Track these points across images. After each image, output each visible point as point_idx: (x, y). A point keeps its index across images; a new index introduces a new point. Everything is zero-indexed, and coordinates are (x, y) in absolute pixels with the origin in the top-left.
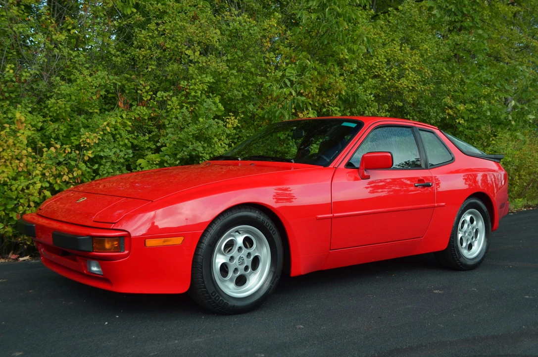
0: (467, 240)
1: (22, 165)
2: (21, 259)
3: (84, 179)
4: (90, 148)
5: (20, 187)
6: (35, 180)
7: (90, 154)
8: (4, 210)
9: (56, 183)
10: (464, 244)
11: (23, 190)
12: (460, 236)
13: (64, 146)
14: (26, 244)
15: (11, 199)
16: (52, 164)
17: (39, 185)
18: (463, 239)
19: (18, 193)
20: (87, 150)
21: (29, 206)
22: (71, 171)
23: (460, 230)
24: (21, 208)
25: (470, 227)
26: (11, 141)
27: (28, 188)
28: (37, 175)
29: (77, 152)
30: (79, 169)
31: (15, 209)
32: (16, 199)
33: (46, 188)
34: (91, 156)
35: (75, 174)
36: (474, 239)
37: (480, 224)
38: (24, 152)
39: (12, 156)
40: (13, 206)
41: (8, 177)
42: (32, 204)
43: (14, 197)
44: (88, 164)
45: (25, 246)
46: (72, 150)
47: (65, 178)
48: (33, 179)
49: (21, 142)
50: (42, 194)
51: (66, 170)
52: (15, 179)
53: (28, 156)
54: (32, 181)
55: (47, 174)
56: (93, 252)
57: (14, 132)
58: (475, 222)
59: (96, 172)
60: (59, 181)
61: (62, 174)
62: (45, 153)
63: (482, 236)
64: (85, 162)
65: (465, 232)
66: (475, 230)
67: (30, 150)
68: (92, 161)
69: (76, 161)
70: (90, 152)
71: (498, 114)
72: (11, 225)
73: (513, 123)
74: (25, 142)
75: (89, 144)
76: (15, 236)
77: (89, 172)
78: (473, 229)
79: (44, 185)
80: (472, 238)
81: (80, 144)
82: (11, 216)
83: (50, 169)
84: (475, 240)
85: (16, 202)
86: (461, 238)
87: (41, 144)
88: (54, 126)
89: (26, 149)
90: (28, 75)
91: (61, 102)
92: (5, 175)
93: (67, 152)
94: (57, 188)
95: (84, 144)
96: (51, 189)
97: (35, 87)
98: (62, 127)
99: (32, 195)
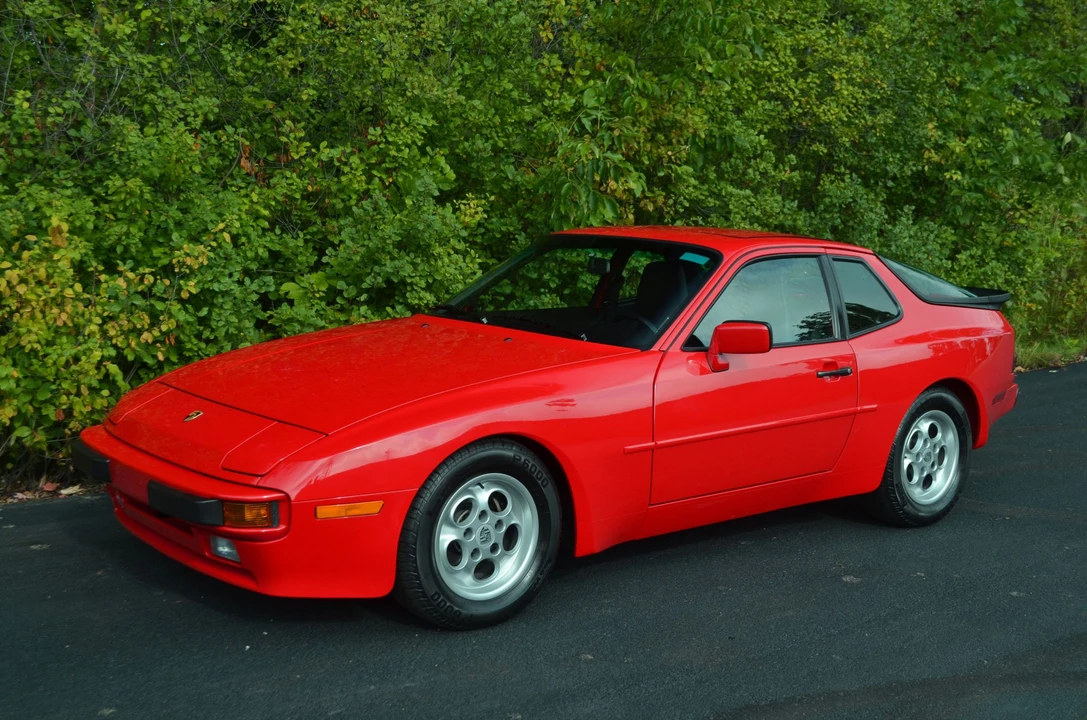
0: (922, 470)
1: (64, 317)
2: (64, 492)
3: (182, 337)
4: (192, 274)
5: (63, 360)
6: (90, 345)
7: (191, 287)
8: (31, 403)
9: (129, 345)
10: (916, 478)
11: (67, 365)
12: (906, 463)
13: (141, 270)
15: (45, 380)
16: (120, 311)
17: (97, 355)
18: (915, 468)
19: (58, 370)
20: (186, 277)
21: (78, 394)
22: (155, 321)
23: (907, 452)
24: (64, 398)
25: (929, 445)
26: (42, 270)
27: (77, 359)
28: (92, 334)
29: (167, 282)
30: (171, 316)
31: (53, 401)
32: (54, 383)
33: (110, 359)
34: (194, 291)
35: (164, 328)
36: (936, 467)
37: (949, 438)
38: (69, 292)
39: (45, 301)
40: (49, 394)
41: (39, 342)
42: (84, 390)
43: (51, 379)
44: (189, 306)
45: (72, 468)
46: (156, 280)
47: (146, 337)
48: (85, 342)
49: (63, 273)
50: (103, 369)
51: (147, 320)
52: (50, 343)
53: (77, 298)
54: (84, 346)
55: (112, 333)
56: (224, 525)
57: (48, 252)
58: (939, 435)
59: (205, 322)
60: (133, 344)
61: (140, 327)
62: (104, 285)
63: (952, 461)
64: (181, 301)
65: (918, 455)
66: (938, 450)
67: (78, 287)
68: (196, 301)
69: (163, 300)
70: (192, 283)
71: (1035, 159)
72: (44, 430)
73: (1066, 180)
74: (70, 273)
75: (189, 267)
76: (52, 449)
77: (190, 323)
78: (935, 447)
79: (106, 353)
80: (933, 465)
81: (172, 266)
82: (44, 413)
83: (117, 321)
84: (939, 469)
85: (53, 387)
86: (910, 466)
87: (94, 265)
88: (118, 229)
89: (72, 287)
90: (60, 110)
91: (134, 184)
92: (33, 337)
93: (146, 282)
94: (131, 358)
95: (181, 267)
96: (120, 359)
97: (72, 133)
98: (133, 230)
99: (86, 373)
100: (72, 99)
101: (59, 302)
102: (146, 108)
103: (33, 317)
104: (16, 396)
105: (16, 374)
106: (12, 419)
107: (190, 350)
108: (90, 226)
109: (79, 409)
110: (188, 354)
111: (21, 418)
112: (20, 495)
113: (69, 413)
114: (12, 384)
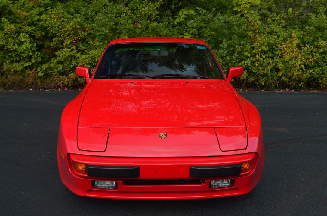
1: (293, 55)
2: (290, 91)
3: (318, 61)
4: (322, 47)
5: (292, 63)
6: (298, 61)
7: (322, 50)
8: (285, 72)
9: (306, 62)
11: (293, 64)
13: (311, 46)
14: (293, 86)
15: (288, 68)
16: (305, 54)
17: (299, 63)
19: (291, 65)
20: (321, 48)
21: (295, 71)
22: (313, 57)
24: (292, 71)
26: (290, 45)
27: (295, 64)
28: (299, 59)
29: (317, 49)
30: (317, 56)
31: (290, 72)
32: (290, 68)
33: (302, 64)
34: (322, 51)
35: (315, 59)
38: (295, 50)
39: (290, 51)
40: (289, 71)
41: (288, 60)
42: (296, 70)
43: (290, 67)
44: (321, 54)
45: (292, 86)
47: (310, 60)
48: (297, 60)
49: (294, 46)
50: (300, 66)
51: (311, 57)
52: (290, 60)
53: (296, 51)
54: (297, 61)
55: (303, 59)
57: (292, 41)
59: (324, 58)
60: (307, 61)
61: (309, 58)
62: (303, 49)
64: (319, 53)
67: (297, 49)
69: (315, 53)
70: (322, 49)
72: (288, 78)
74: (295, 46)
75: (322, 46)
76: (289, 82)
77: (320, 58)
79: (301, 63)
81: (318, 46)
82: (288, 74)
83: (304, 56)
85: (290, 69)
87: (301, 45)
88: (307, 37)
89: (296, 49)
90: (298, 12)
91: (311, 28)
92: (287, 58)
93: (312, 49)
94: (307, 64)
95: (320, 46)
96: (304, 64)
97: (300, 17)
98: (311, 38)
99: (297, 66)
100: (301, 10)
101: (293, 52)
102: (318, 11)
103: (287, 55)
104: (283, 71)
105: (282, 66)
106: (281, 75)
107: (320, 64)
108: (301, 37)
109: (295, 74)
110: (319, 65)
111: (283, 75)
112: (282, 91)
113: (293, 75)
114: (282, 68)
